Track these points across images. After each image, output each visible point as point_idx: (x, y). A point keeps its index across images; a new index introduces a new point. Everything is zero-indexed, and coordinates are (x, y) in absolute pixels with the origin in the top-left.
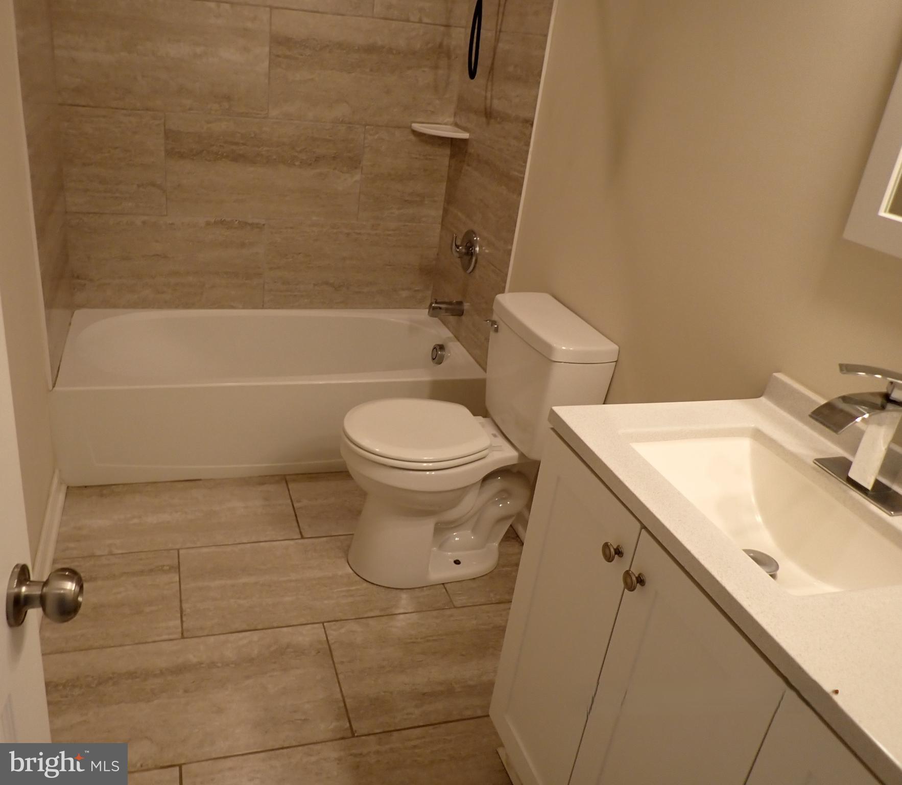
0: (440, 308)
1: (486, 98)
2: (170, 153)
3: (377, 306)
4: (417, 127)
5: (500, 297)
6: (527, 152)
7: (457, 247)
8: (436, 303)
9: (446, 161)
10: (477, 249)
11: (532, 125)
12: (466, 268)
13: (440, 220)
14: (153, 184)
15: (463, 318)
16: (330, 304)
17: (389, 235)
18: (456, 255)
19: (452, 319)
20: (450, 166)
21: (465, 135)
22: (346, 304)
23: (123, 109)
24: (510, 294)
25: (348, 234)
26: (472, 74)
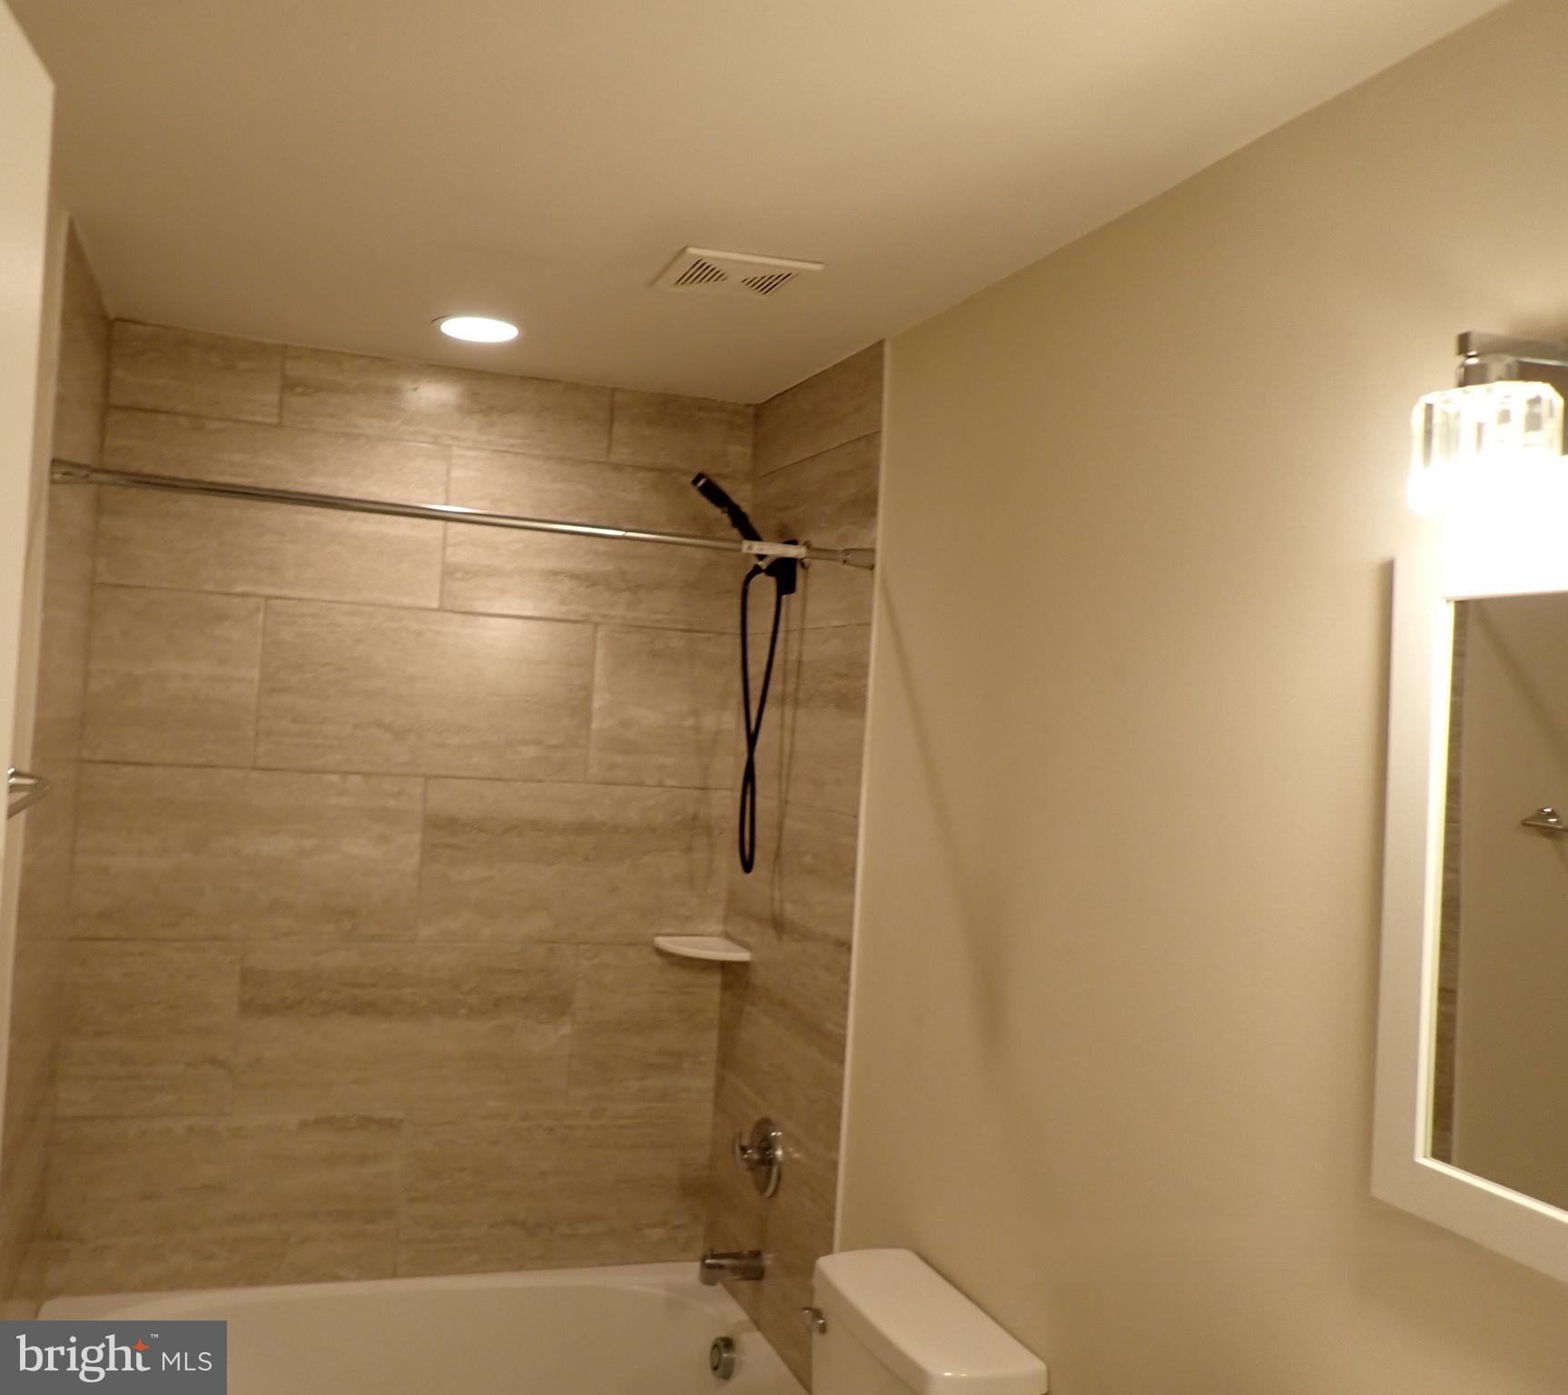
0: (721, 1267)
1: (772, 899)
2: (246, 1008)
3: (603, 1260)
4: (662, 942)
5: (824, 1263)
6: (846, 993)
7: (744, 1150)
8: (713, 1257)
9: (715, 995)
10: (779, 1153)
11: (849, 949)
12: (762, 1188)
13: (711, 1095)
14: (214, 1061)
15: (765, 1283)
16: (519, 1263)
17: (623, 1127)
18: (744, 1165)
19: (745, 1285)
20: (722, 1004)
21: (744, 956)
22: (547, 1260)
23: (175, 941)
24: (842, 1254)
25: (550, 1130)
26: (747, 865)
